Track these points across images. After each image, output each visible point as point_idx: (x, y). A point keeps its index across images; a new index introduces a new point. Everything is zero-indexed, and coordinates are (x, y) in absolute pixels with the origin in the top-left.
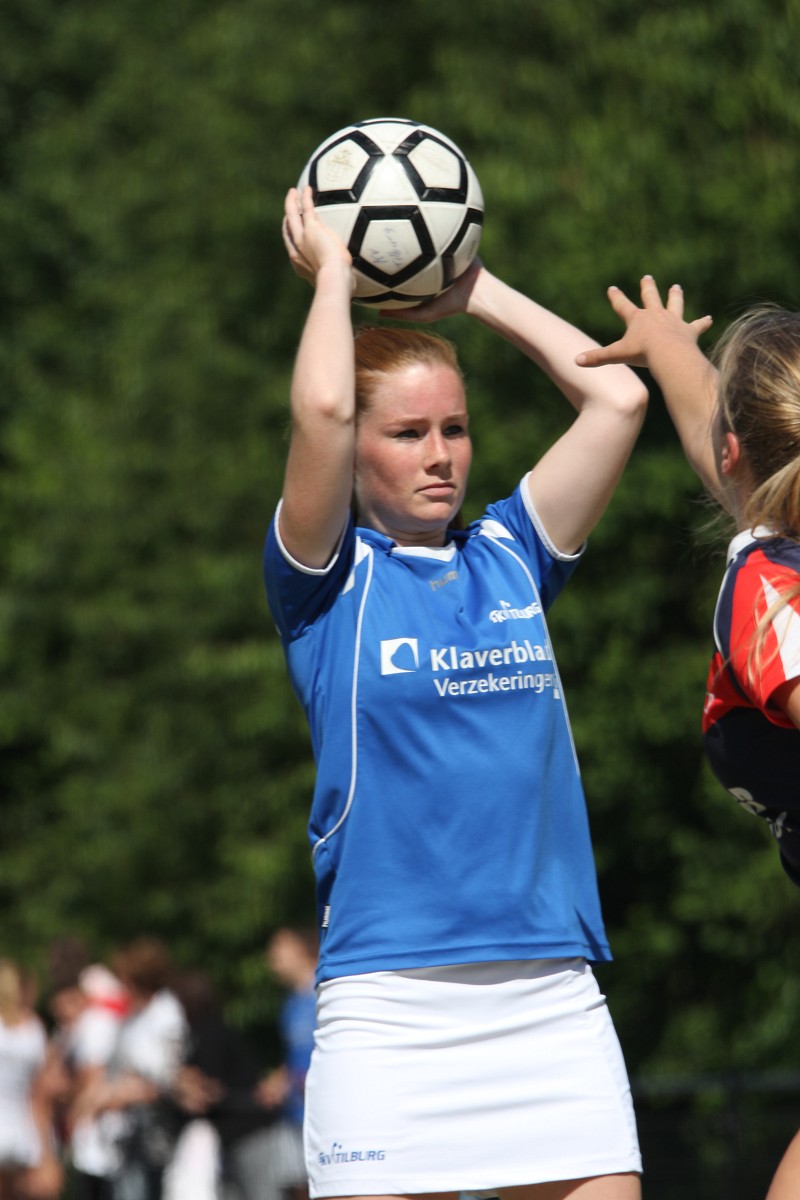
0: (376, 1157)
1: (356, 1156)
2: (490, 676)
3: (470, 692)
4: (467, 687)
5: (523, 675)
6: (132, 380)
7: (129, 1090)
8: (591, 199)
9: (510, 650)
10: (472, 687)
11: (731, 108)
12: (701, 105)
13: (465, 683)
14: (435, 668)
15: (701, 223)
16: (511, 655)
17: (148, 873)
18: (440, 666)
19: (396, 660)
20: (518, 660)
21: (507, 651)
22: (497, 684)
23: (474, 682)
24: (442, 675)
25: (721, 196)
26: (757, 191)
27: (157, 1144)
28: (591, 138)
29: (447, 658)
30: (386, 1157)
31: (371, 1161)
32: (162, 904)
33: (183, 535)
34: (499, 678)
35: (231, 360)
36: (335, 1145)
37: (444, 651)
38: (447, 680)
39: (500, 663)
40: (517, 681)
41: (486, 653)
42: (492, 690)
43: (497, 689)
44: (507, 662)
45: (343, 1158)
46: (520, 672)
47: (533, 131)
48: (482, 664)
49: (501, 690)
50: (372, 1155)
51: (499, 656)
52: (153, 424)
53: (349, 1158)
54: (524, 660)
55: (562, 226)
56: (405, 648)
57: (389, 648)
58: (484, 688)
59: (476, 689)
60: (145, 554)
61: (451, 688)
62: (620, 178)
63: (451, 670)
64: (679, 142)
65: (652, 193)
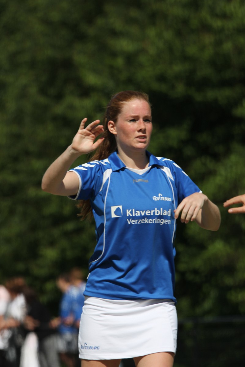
0: (97, 348)
1: (91, 348)
2: (146, 218)
3: (139, 223)
4: (138, 222)
5: (157, 219)
6: (11, 106)
7: (11, 323)
8: (152, 51)
9: (154, 211)
10: (139, 222)
11: (195, 23)
12: (185, 22)
13: (137, 220)
14: (128, 215)
15: (185, 58)
16: (154, 213)
17: (17, 257)
18: (129, 215)
19: (116, 213)
20: (156, 214)
21: (152, 211)
22: (148, 221)
23: (140, 220)
24: (129, 217)
25: (192, 50)
26: (202, 48)
27: (19, 340)
28: (152, 32)
29: (131, 213)
30: (100, 349)
31: (95, 350)
32: (20, 266)
33: (27, 153)
34: (149, 219)
35: (42, 100)
36: (85, 344)
37: (131, 210)
38: (131, 219)
39: (149, 215)
40: (155, 221)
41: (144, 211)
42: (146, 223)
43: (148, 223)
44: (152, 214)
45: (87, 348)
46: (156, 218)
47: (134, 30)
48: (143, 214)
49: (149, 223)
50: (95, 348)
51: (149, 212)
52: (18, 119)
53: (89, 348)
54: (158, 214)
55: (143, 59)
56: (118, 209)
57: (113, 209)
58: (143, 222)
59: (140, 222)
60: (15, 159)
61: (132, 222)
62: (161, 44)
63: (132, 216)
64: (179, 33)
65: (171, 49)
